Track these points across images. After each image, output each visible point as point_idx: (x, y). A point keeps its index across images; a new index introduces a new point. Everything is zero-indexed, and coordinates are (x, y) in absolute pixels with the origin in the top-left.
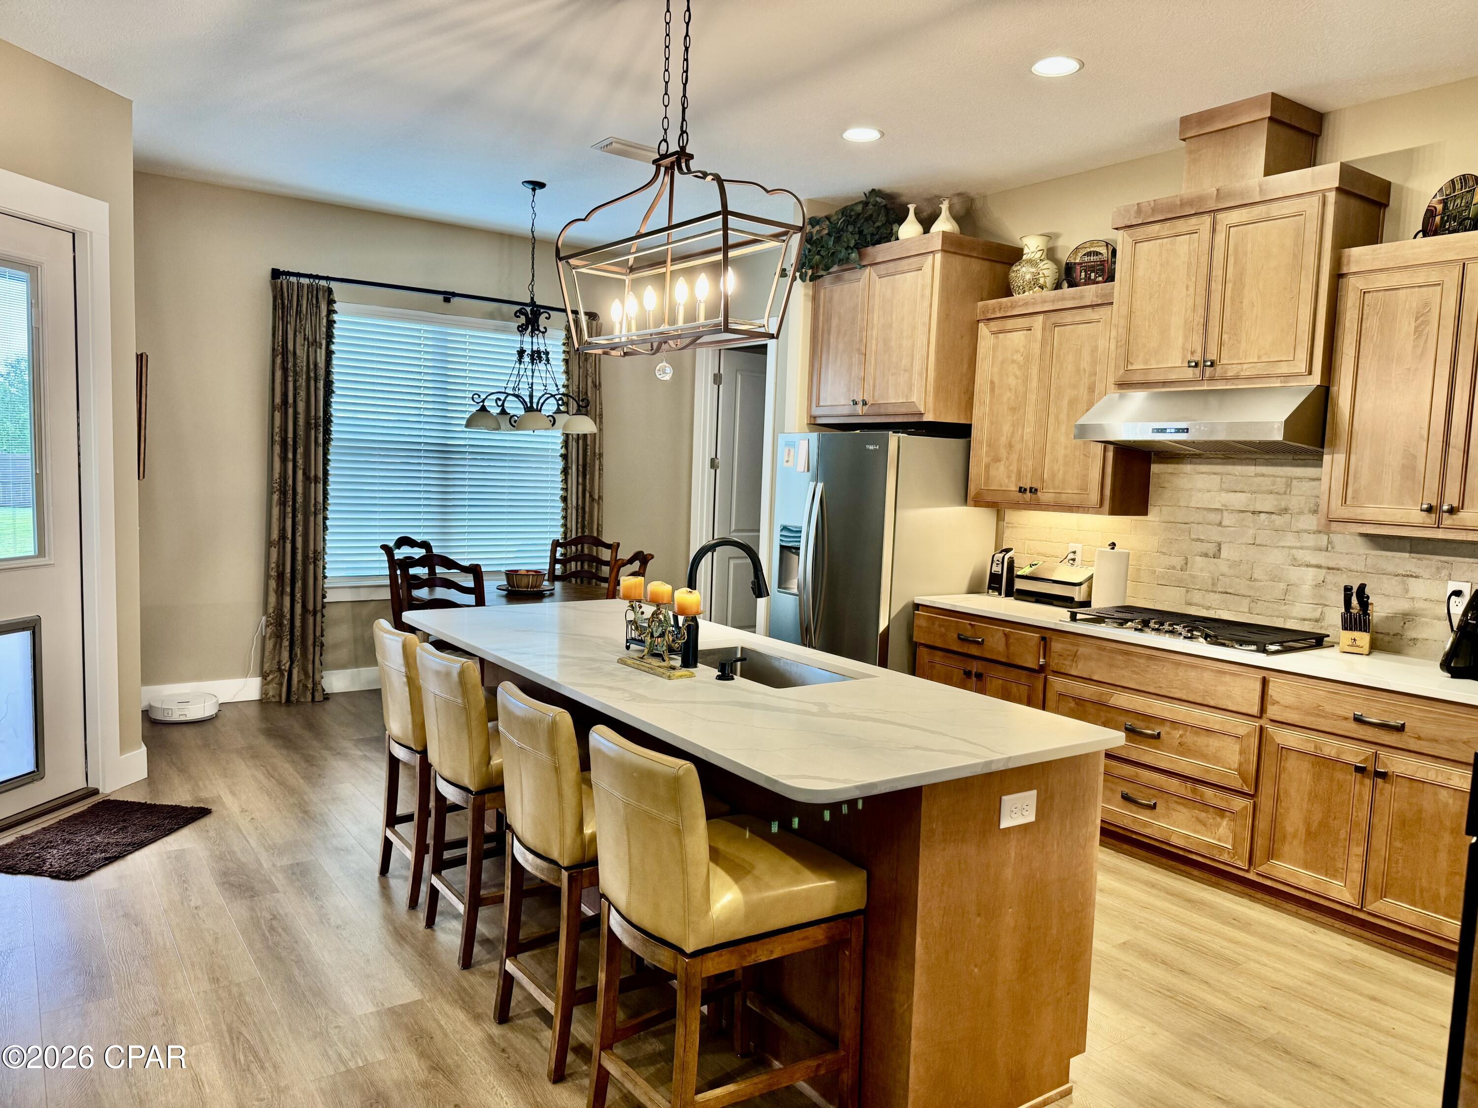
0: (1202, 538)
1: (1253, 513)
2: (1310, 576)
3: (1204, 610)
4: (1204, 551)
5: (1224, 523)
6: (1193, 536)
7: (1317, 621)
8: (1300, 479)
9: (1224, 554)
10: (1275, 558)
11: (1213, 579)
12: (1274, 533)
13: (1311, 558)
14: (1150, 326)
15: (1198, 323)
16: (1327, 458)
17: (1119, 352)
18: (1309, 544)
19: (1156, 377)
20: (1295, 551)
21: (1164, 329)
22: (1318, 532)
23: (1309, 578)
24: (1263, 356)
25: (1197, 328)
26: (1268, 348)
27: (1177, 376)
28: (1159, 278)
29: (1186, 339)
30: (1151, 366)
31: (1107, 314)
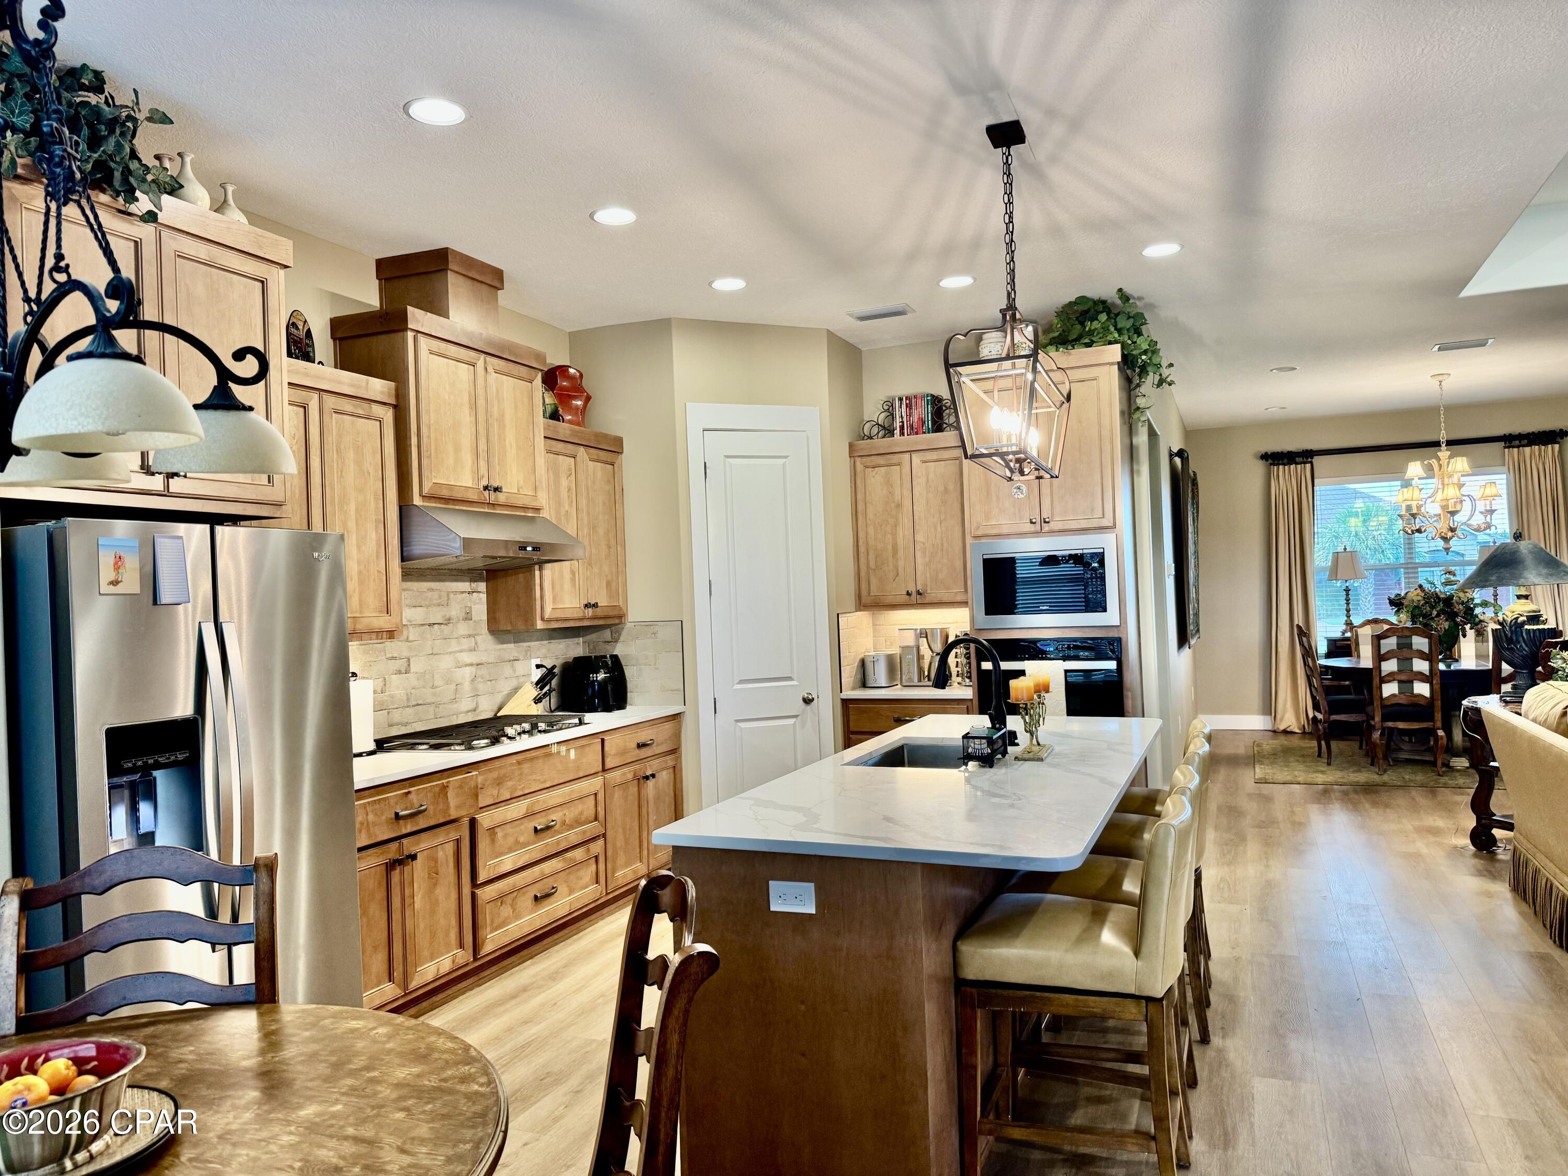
0: (395, 655)
1: (430, 625)
2: (468, 672)
3: (403, 728)
4: (397, 668)
5: (411, 638)
6: (389, 656)
7: (475, 710)
8: (455, 593)
9: (413, 668)
10: (445, 663)
11: (407, 695)
12: (444, 641)
13: (467, 658)
14: (446, 442)
15: (483, 450)
16: (537, 573)
17: (425, 462)
18: (465, 647)
19: (458, 495)
20: (458, 655)
21: (457, 449)
22: (469, 636)
23: (468, 675)
24: (521, 490)
25: (483, 455)
26: (522, 483)
27: (473, 496)
28: (449, 397)
29: (473, 463)
30: (452, 483)
31: (388, 415)
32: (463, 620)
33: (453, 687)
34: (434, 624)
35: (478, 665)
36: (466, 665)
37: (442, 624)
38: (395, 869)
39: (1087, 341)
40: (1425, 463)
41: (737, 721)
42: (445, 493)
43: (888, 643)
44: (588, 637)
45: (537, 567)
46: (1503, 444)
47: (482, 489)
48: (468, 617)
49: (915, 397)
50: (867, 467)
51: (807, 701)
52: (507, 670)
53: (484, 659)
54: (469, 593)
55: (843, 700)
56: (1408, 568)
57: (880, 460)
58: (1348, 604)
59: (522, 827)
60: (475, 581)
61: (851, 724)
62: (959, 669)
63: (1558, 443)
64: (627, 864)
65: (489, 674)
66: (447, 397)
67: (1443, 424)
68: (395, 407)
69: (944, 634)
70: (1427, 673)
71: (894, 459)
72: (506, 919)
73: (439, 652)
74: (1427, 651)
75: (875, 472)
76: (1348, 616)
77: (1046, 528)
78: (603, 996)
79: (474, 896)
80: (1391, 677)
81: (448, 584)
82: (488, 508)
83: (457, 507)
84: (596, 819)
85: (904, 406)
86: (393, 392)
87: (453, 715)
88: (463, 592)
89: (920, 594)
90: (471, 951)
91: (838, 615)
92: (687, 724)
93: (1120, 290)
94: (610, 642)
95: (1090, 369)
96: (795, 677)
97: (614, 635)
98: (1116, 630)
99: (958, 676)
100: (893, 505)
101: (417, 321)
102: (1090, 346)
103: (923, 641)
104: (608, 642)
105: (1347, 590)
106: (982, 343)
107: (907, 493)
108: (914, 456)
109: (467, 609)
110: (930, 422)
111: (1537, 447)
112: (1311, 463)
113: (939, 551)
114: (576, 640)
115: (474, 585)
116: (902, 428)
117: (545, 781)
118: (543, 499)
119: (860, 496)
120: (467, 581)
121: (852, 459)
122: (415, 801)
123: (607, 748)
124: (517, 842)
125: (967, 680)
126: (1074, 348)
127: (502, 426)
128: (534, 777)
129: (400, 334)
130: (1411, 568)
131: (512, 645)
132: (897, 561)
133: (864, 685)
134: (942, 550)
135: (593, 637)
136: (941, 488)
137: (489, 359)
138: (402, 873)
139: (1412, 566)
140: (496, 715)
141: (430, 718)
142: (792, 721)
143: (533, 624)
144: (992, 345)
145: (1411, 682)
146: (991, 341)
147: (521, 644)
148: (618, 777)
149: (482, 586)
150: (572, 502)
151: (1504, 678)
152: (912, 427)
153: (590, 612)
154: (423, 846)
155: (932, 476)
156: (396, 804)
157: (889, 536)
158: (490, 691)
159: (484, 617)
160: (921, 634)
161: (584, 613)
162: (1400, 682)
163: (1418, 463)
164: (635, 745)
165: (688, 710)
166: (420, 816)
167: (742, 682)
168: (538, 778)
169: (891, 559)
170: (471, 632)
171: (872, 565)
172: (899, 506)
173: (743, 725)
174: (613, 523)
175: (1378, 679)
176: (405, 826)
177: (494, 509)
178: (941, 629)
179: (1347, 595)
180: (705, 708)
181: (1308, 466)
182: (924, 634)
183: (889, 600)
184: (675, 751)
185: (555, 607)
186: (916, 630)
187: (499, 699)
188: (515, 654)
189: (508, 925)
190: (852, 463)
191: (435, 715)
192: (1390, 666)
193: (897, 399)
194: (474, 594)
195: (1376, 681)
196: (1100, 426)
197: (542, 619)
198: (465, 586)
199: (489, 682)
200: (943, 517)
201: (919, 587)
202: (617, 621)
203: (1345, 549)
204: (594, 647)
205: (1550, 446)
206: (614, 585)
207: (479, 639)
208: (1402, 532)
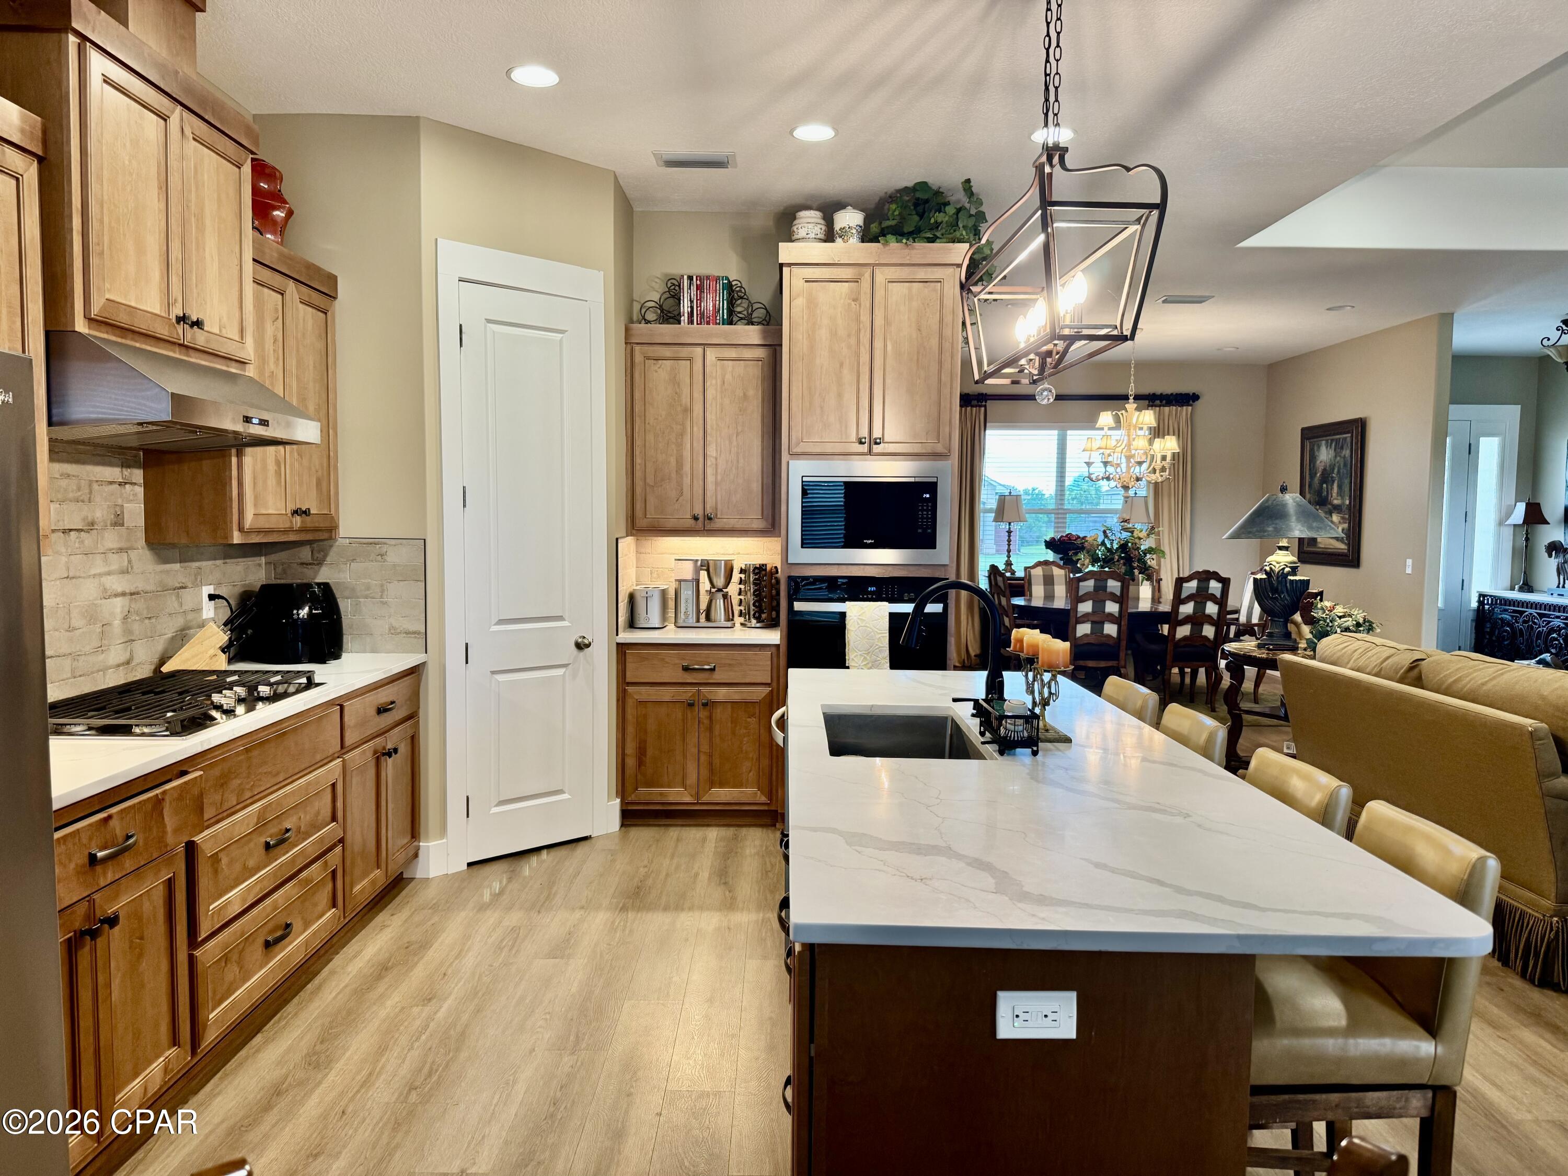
7: (128, 666)
8: (101, 483)
13: (117, 584)
14: (124, 235)
15: (177, 259)
16: (234, 460)
17: (94, 261)
18: (114, 567)
19: (142, 325)
20: (104, 579)
21: (141, 250)
22: (121, 550)
23: (118, 610)
24: (224, 331)
25: (176, 267)
26: (225, 320)
27: (162, 331)
28: (130, 161)
29: (162, 278)
30: (133, 304)
31: (31, 173)
32: (112, 525)
33: (98, 628)
34: (71, 530)
35: (132, 594)
36: (116, 595)
37: (82, 530)
38: (83, 947)
39: (929, 235)
40: (1114, 413)
41: (493, 673)
42: (123, 319)
43: (655, 575)
44: (274, 557)
45: (234, 451)
46: (1147, 402)
47: (174, 320)
48: (118, 521)
49: (708, 278)
50: (649, 358)
51: (580, 646)
52: (171, 603)
53: (140, 585)
54: (120, 484)
55: (618, 644)
56: (1058, 514)
57: (667, 352)
58: (1009, 545)
59: (252, 845)
60: (129, 466)
61: (628, 674)
62: (742, 608)
63: (1191, 405)
64: (365, 874)
65: (148, 608)
66: (127, 162)
67: (1132, 377)
68: (41, 160)
69: (729, 567)
70: (1117, 615)
71: (684, 352)
72: (231, 983)
73: (78, 574)
74: (1118, 593)
75: (658, 366)
76: (1009, 556)
77: (876, 449)
78: (412, 1088)
79: (192, 960)
80: (1085, 618)
81: (89, 468)
82: (180, 354)
83: (138, 345)
84: (334, 818)
85: (694, 288)
86: (39, 134)
87: (99, 671)
88: (111, 483)
89: (710, 519)
90: (188, 1047)
91: (617, 539)
92: (431, 678)
93: (968, 181)
94: (310, 564)
95: (935, 269)
96: (566, 616)
97: (316, 555)
98: (943, 569)
99: (740, 615)
100: (679, 409)
101: (86, 20)
102: (933, 242)
103: (703, 575)
104: (307, 564)
105: (1009, 532)
106: (795, 222)
107: (698, 395)
108: (709, 351)
109: (118, 509)
110: (725, 311)
111: (1174, 408)
112: (985, 406)
113: (734, 469)
114: (257, 560)
115: (127, 472)
116: (691, 314)
117: (278, 774)
118: (248, 351)
119: (637, 395)
120: (117, 466)
121: (629, 347)
122: (118, 831)
123: (346, 718)
124: (245, 867)
125: (754, 621)
126: (914, 242)
127: (201, 229)
128: (264, 769)
129: (55, 36)
130: (1061, 513)
131: (177, 566)
132: (682, 477)
133: (632, 624)
134: (737, 468)
135: (282, 556)
136: (739, 393)
137: (186, 114)
138: (94, 950)
139: (1063, 511)
140: (157, 670)
141: (65, 676)
142: (560, 672)
143: (228, 535)
144: (810, 226)
145: (1103, 623)
146: (809, 220)
147: (190, 564)
148: (357, 758)
149: (138, 475)
150: (278, 359)
151: (1181, 620)
152: (702, 315)
153: (298, 521)
154: (124, 900)
155: (728, 377)
156: (90, 839)
157: (673, 446)
158: (149, 634)
159: (141, 522)
160: (702, 566)
161: (291, 522)
162: (1093, 623)
163: (1109, 413)
164: (373, 712)
165: (431, 659)
166: (126, 854)
167: (501, 622)
168: (269, 770)
169: (674, 475)
170: (123, 545)
171: (650, 480)
172: (688, 410)
173: (501, 678)
174: (324, 396)
175: (1074, 619)
176: (105, 874)
177: (188, 356)
178: (726, 562)
179: (1009, 536)
180: (454, 656)
181: (983, 409)
182: (706, 565)
183: (670, 524)
184: (412, 716)
185: (257, 512)
186: (697, 561)
187: (159, 646)
188: (181, 579)
189: (233, 993)
190: (629, 351)
191: (73, 671)
192: (1086, 607)
193: (685, 277)
194: (127, 486)
195: (1072, 620)
196: (941, 336)
197: (241, 529)
198: (113, 473)
199: (147, 621)
200: (740, 429)
201: (709, 510)
202: (326, 535)
203: (1010, 493)
204: (284, 571)
205: (1185, 407)
206: (324, 484)
207: (133, 554)
208: (1087, 479)
